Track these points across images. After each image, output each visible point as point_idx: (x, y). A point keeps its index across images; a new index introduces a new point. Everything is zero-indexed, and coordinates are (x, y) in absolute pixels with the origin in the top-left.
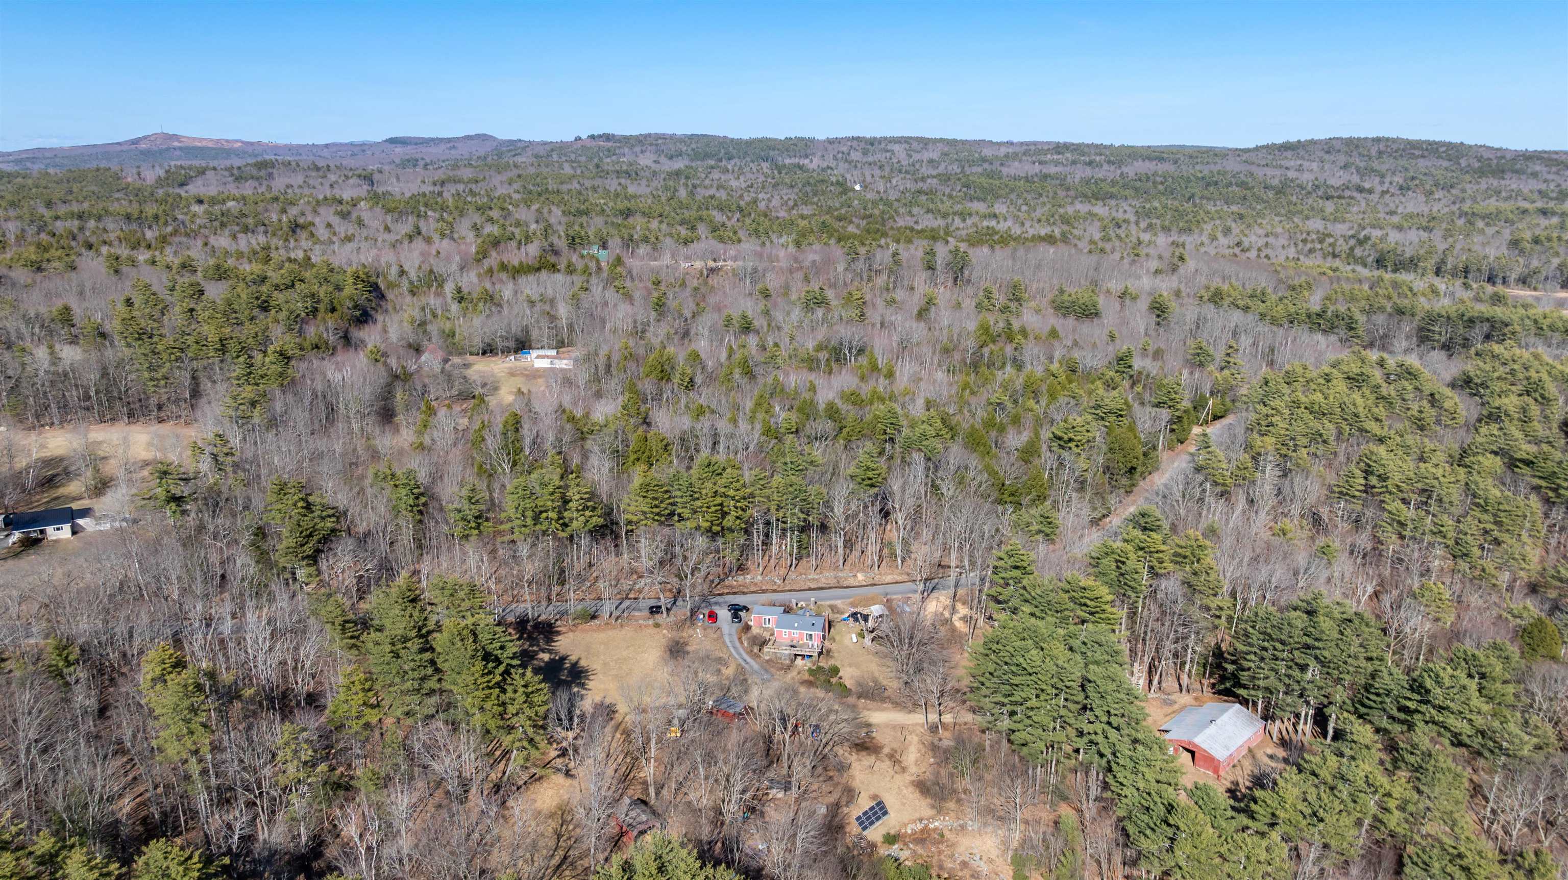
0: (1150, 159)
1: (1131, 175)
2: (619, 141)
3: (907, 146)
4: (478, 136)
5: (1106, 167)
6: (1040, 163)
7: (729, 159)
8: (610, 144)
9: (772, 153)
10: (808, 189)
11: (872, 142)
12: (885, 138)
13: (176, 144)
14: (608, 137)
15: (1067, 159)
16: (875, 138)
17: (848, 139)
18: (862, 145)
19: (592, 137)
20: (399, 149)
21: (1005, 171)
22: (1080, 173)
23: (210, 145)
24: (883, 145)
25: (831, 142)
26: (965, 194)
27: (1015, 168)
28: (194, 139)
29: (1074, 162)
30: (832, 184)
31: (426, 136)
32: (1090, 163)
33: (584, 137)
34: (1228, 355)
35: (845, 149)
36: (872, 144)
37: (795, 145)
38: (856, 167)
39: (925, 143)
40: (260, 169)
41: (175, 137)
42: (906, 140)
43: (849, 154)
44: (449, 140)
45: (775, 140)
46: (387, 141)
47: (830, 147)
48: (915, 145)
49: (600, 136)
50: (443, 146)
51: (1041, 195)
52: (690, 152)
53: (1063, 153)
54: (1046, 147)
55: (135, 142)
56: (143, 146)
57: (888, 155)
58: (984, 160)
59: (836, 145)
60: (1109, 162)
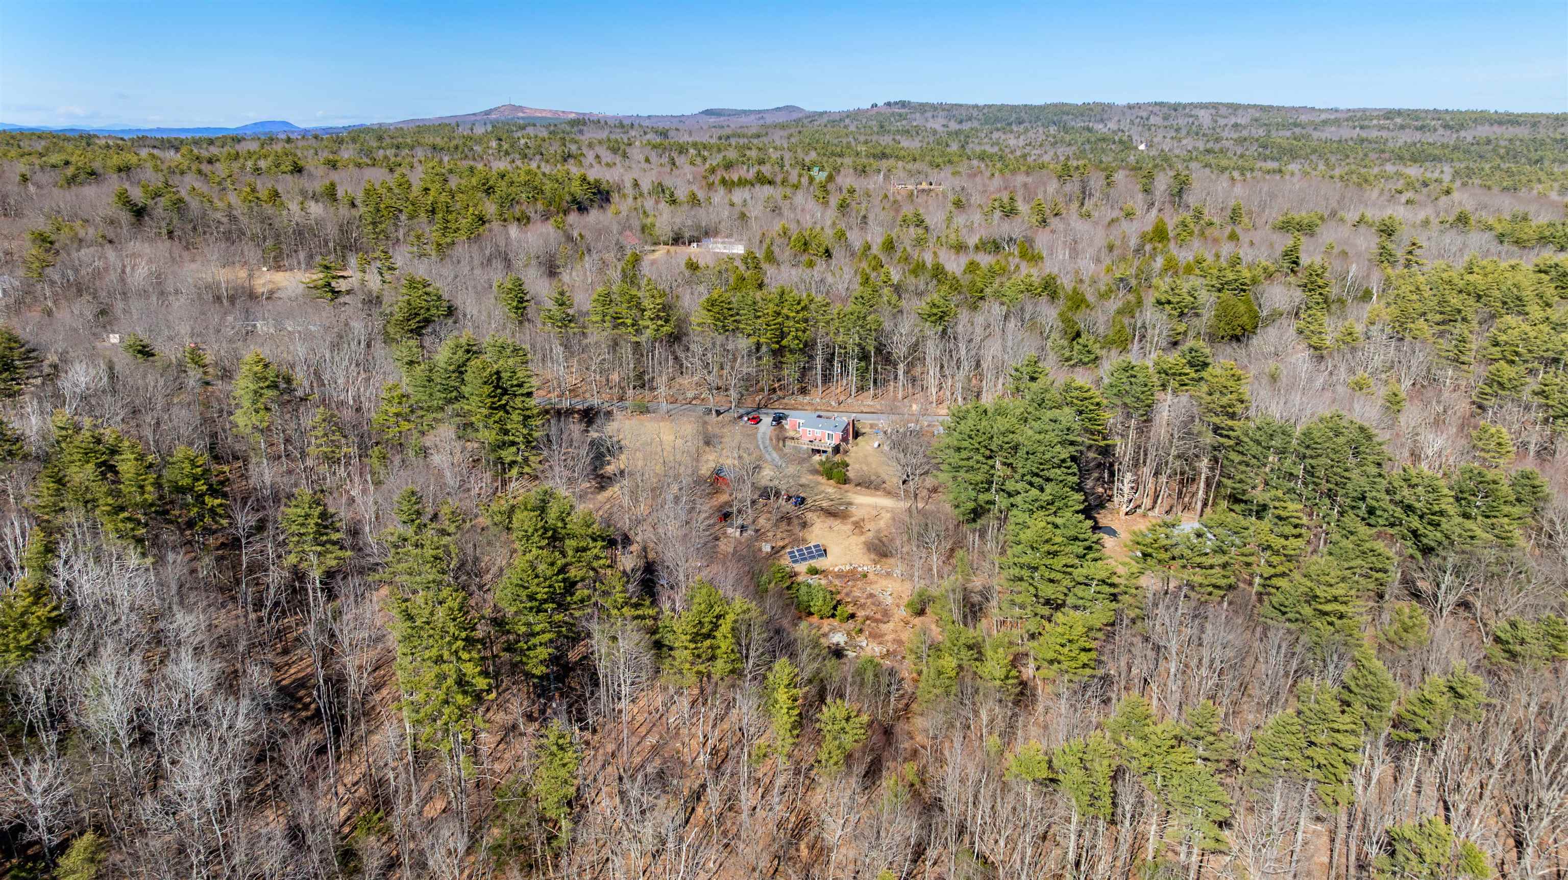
0: (1500, 123)
1: (1469, 139)
2: (914, 107)
3: (1213, 111)
4: (787, 108)
5: (1441, 131)
6: (1362, 128)
7: (1020, 123)
8: (902, 111)
9: (1065, 118)
10: (1088, 147)
11: (1175, 107)
12: (1192, 104)
13: (521, 115)
14: (903, 104)
15: (1395, 125)
16: (1180, 104)
17: (1149, 104)
18: (1165, 110)
19: (889, 104)
20: (712, 120)
21: (1316, 135)
22: (1406, 137)
23: (549, 115)
24: (1187, 110)
25: (1130, 107)
26: (1260, 154)
27: (1330, 133)
28: (536, 110)
29: (1402, 127)
30: (1114, 143)
31: (739, 107)
32: (1422, 128)
33: (880, 103)
34: (1410, 253)
35: (1145, 114)
36: (1176, 110)
37: (1091, 110)
38: (1149, 129)
39: (1235, 108)
40: (572, 126)
41: (521, 108)
42: (1215, 106)
43: (1148, 119)
44: (760, 112)
45: (1070, 105)
46: (703, 112)
47: (1128, 112)
48: (1223, 111)
49: (896, 103)
50: (752, 117)
51: (1348, 157)
52: (980, 116)
53: (1392, 119)
54: (1375, 114)
55: (488, 113)
56: (493, 116)
57: (1191, 120)
58: (1296, 125)
59: (1136, 110)
60: (1446, 127)
